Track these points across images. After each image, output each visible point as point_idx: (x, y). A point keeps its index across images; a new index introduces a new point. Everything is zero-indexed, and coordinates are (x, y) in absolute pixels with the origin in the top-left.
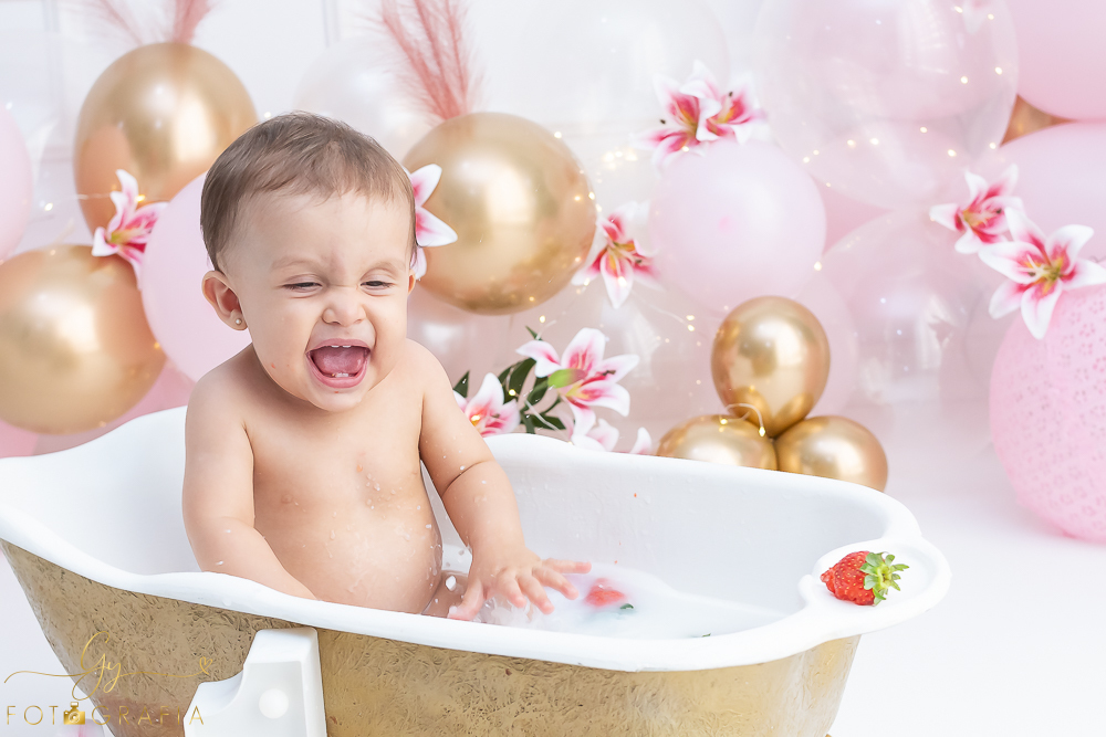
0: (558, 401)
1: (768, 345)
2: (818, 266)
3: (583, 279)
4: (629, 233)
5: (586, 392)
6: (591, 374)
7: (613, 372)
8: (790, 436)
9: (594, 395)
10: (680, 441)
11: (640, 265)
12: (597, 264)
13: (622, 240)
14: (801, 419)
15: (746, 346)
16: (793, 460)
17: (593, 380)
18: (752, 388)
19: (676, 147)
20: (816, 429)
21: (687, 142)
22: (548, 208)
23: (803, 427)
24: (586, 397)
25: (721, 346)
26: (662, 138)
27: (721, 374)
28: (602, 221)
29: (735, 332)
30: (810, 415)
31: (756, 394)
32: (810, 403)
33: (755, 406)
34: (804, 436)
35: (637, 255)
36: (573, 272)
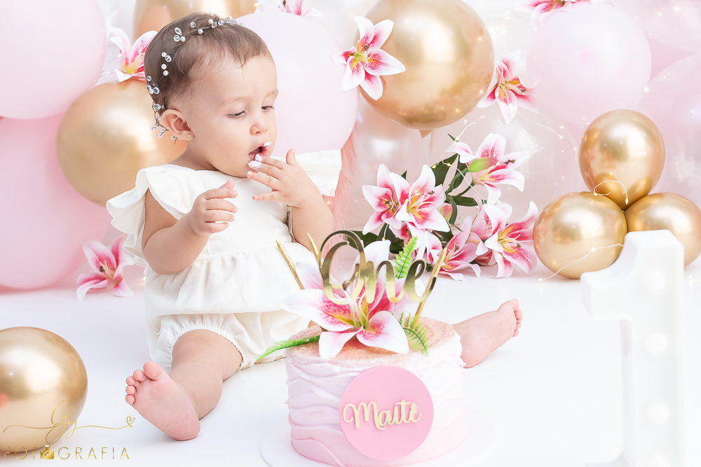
0: (473, 184)
1: (621, 143)
2: (647, 89)
3: (484, 104)
4: (515, 72)
5: (493, 177)
6: (498, 164)
7: (513, 161)
8: (635, 208)
9: (498, 178)
10: (557, 209)
11: (522, 94)
12: (492, 95)
13: (510, 77)
14: (645, 195)
15: (605, 145)
16: (638, 223)
17: (497, 168)
18: (611, 174)
19: (547, 9)
20: (655, 201)
21: (555, 7)
22: (464, 51)
23: (646, 200)
24: (494, 180)
25: (585, 147)
26: (536, 5)
27: (585, 165)
28: (498, 63)
29: (596, 135)
30: (650, 193)
31: (613, 179)
32: (650, 184)
33: (612, 186)
34: (646, 206)
35: (520, 87)
36: (478, 100)
